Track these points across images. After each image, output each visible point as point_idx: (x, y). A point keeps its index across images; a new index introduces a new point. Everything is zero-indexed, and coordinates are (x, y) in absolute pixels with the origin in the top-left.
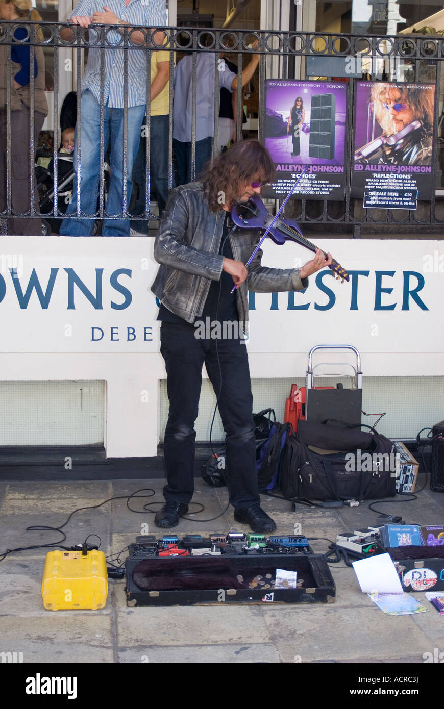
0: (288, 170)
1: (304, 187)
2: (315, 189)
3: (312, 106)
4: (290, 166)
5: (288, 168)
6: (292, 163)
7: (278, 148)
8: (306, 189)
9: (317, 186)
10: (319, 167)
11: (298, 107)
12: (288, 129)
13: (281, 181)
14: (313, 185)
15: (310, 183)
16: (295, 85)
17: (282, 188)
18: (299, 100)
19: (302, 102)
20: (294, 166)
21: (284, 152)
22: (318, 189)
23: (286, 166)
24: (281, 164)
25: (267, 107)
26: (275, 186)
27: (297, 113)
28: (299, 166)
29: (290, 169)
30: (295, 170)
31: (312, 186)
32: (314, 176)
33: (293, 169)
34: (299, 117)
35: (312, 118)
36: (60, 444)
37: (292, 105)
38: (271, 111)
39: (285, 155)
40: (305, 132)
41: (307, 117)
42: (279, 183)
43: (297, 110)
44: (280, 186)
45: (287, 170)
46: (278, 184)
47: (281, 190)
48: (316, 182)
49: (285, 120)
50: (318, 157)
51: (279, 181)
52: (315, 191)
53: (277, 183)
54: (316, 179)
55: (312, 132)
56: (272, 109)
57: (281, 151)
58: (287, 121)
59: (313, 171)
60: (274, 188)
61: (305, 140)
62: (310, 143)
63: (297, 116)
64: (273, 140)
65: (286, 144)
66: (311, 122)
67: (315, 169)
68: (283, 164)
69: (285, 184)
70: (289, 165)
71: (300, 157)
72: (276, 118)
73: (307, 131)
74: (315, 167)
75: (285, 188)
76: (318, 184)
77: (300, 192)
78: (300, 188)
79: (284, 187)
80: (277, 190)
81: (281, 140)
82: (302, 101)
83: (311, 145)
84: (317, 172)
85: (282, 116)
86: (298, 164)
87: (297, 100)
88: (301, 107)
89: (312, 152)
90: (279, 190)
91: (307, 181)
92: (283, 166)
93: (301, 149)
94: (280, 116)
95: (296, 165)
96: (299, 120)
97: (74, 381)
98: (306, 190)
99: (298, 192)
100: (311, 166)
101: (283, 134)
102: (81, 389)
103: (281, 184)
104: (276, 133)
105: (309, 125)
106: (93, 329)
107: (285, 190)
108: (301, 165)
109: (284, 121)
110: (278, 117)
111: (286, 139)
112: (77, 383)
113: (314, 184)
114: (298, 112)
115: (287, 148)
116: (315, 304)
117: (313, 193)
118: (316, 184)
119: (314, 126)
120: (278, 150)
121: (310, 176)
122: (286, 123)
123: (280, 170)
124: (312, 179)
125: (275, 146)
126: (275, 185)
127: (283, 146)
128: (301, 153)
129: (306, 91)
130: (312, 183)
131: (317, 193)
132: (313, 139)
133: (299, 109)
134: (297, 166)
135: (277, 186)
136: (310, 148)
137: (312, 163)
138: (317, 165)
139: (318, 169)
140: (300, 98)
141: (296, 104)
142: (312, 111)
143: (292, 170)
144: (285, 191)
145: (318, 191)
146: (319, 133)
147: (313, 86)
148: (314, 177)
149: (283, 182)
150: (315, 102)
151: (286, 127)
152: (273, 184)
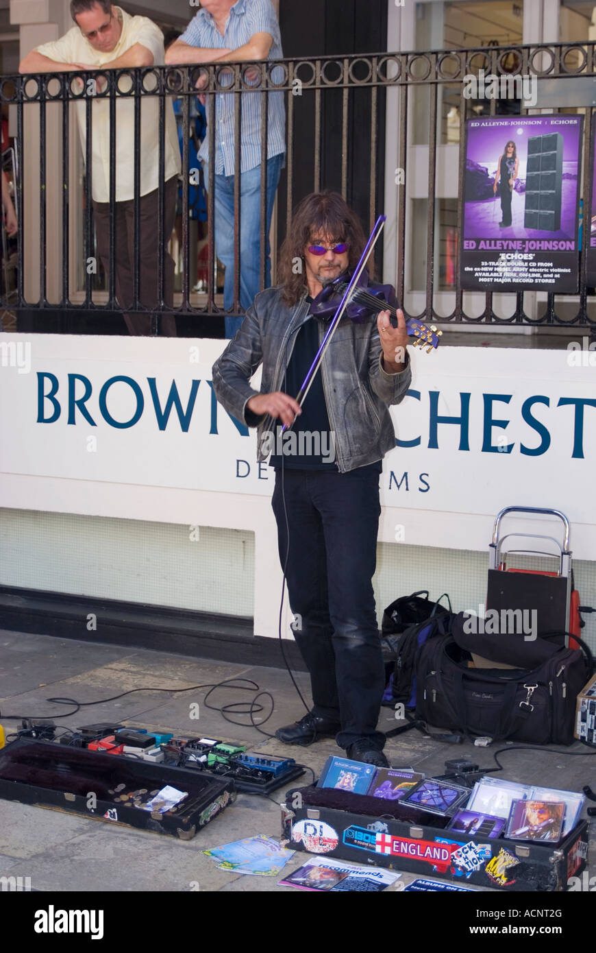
0: (495, 248)
1: (518, 273)
2: (534, 275)
3: (529, 153)
4: (498, 242)
5: (495, 245)
6: (500, 237)
7: (481, 216)
8: (521, 275)
9: (535, 270)
10: (538, 242)
11: (510, 155)
12: (495, 188)
13: (486, 264)
14: (531, 270)
15: (526, 267)
16: (506, 123)
17: (487, 274)
18: (511, 145)
19: (515, 149)
20: (503, 242)
21: (489, 223)
22: (538, 275)
23: (493, 242)
24: (485, 240)
25: (467, 158)
26: (478, 272)
27: (507, 164)
28: (510, 242)
29: (499, 247)
30: (505, 248)
31: (528, 272)
32: (531, 256)
33: (502, 246)
34: (511, 169)
35: (528, 171)
36: (220, 612)
37: (502, 153)
38: (473, 165)
39: (491, 226)
40: (518, 192)
41: (521, 171)
42: (484, 266)
43: (508, 161)
44: (485, 272)
45: (493, 247)
46: (483, 269)
47: (487, 277)
48: (534, 264)
49: (491, 175)
50: (536, 228)
51: (483, 264)
52: (534, 278)
53: (481, 267)
54: (534, 260)
55: (528, 192)
56: (474, 161)
57: (485, 220)
58: (494, 176)
59: (529, 249)
60: (477, 274)
61: (518, 202)
62: (526, 207)
63: (508, 169)
64: (475, 205)
65: (493, 209)
66: (527, 177)
67: (532, 245)
68: (488, 239)
69: (491, 269)
70: (496, 240)
71: (512, 229)
72: (481, 173)
73: (521, 190)
74: (533, 242)
75: (492, 274)
76: (537, 267)
77: (512, 280)
78: (512, 274)
79: (490, 272)
80: (482, 277)
81: (486, 205)
82: (514, 147)
83: (527, 210)
84: (535, 250)
85: (487, 169)
86: (509, 240)
87: (508, 146)
88: (514, 156)
89: (529, 221)
90: (484, 277)
91: (521, 264)
92: (488, 242)
93: (513, 217)
94: (484, 169)
95: (506, 240)
96: (510, 175)
97: (235, 530)
98: (521, 278)
99: (509, 280)
100: (527, 242)
101: (487, 196)
102: (244, 542)
103: (486, 269)
104: (479, 194)
105: (524, 182)
106: (238, 461)
107: (492, 277)
108: (513, 240)
109: (490, 177)
110: (482, 171)
111: (492, 203)
112: (239, 534)
113: (532, 267)
114: (510, 163)
115: (494, 216)
116: (522, 446)
117: (531, 281)
118: (535, 267)
119: (531, 182)
120: (481, 219)
121: (525, 257)
122: (493, 180)
123: (485, 248)
124: (529, 261)
125: (477, 214)
126: (479, 269)
127: (489, 213)
128: (513, 222)
129: (520, 131)
130: (529, 267)
131: (536, 281)
132: (530, 202)
133: (510, 158)
134: (507, 242)
135: (481, 271)
136: (526, 214)
137: (528, 238)
138: (536, 240)
139: (537, 245)
140: (512, 143)
141: (507, 152)
142: (529, 160)
143: (501, 248)
144: (491, 279)
145: (538, 278)
146: (538, 192)
147: (531, 123)
148: (532, 258)
149: (488, 266)
150: (533, 146)
151: (493, 185)
152: (476, 269)
